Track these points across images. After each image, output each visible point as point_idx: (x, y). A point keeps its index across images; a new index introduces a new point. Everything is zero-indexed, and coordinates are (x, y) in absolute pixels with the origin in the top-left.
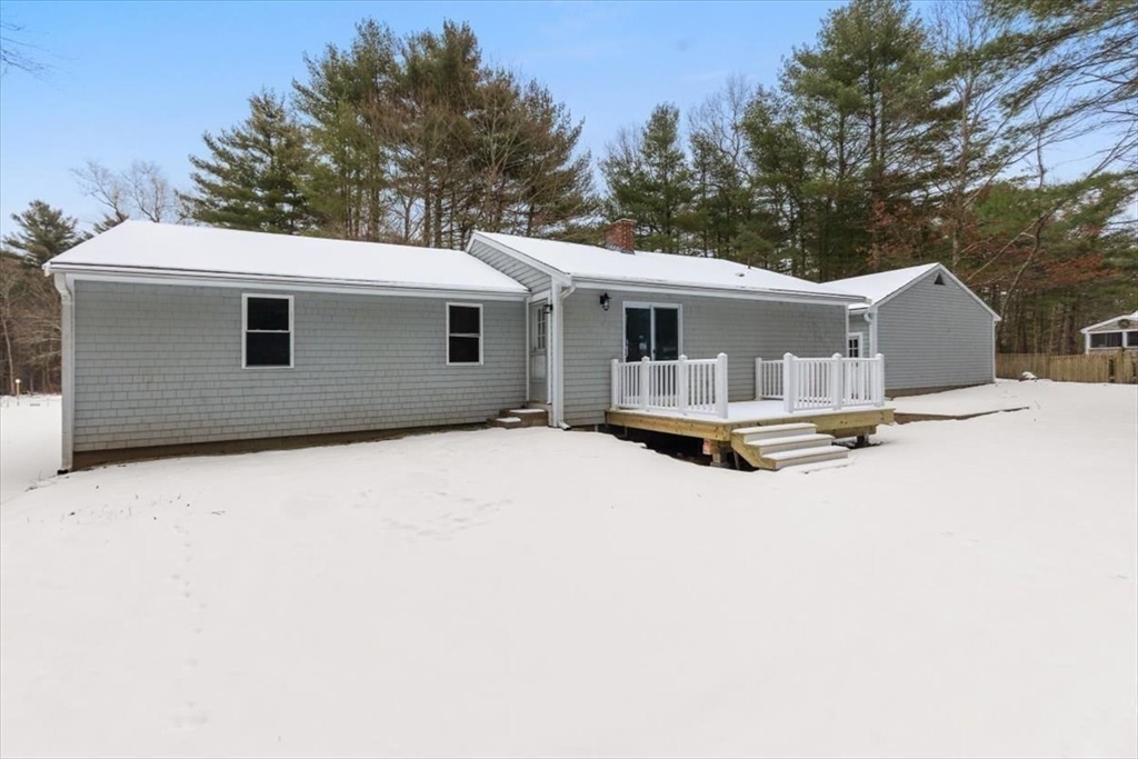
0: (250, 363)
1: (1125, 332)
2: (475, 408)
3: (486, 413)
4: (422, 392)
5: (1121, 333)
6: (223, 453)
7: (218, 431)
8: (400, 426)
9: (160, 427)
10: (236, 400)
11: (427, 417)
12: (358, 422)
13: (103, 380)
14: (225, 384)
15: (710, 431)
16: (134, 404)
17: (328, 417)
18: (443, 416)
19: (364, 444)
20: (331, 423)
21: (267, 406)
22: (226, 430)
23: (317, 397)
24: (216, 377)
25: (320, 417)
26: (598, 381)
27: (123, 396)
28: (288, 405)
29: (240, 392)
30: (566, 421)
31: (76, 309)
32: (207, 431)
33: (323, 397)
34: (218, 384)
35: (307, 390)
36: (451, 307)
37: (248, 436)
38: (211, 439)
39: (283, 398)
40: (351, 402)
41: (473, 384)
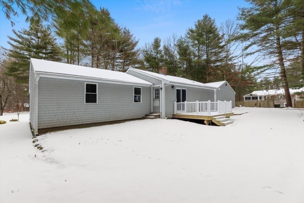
0: (86, 102)
1: (251, 97)
2: (140, 114)
3: (142, 116)
4: (128, 110)
5: (250, 97)
6: (80, 128)
7: (78, 122)
8: (123, 119)
9: (62, 121)
10: (83, 113)
11: (129, 117)
12: (113, 118)
13: (46, 107)
14: (80, 108)
15: (206, 118)
16: (55, 114)
17: (106, 117)
18: (133, 116)
19: (114, 124)
20: (107, 119)
21: (91, 114)
22: (80, 121)
23: (103, 112)
24: (78, 106)
25: (104, 117)
26: (171, 107)
27: (52, 112)
28: (96, 114)
29: (84, 110)
30: (166, 117)
31: (39, 85)
32: (75, 122)
33: (105, 111)
34: (78, 108)
35: (101, 110)
36: (135, 88)
37: (86, 123)
38: (76, 124)
39: (95, 112)
40: (112, 113)
41: (139, 108)
